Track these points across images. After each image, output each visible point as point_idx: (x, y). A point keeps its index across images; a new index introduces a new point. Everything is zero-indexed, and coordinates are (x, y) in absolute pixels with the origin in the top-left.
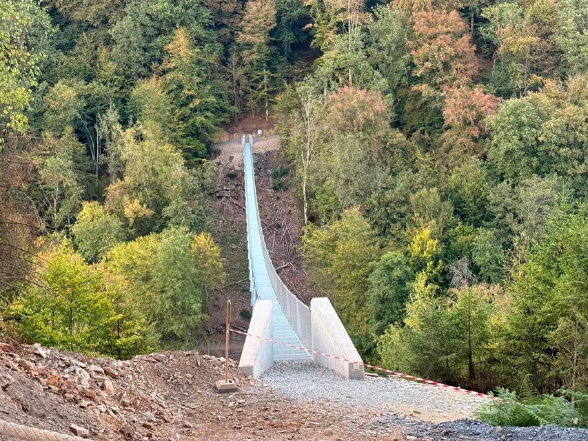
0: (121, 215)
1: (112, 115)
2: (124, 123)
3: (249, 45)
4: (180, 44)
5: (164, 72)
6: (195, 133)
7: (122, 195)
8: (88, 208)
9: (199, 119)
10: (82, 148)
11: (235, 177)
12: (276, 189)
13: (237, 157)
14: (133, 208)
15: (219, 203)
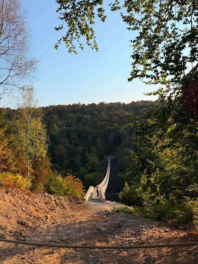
0: (87, 169)
1: (87, 152)
2: (89, 154)
3: (110, 140)
4: (99, 140)
5: (96, 145)
6: (101, 155)
7: (88, 165)
8: (82, 168)
9: (101, 153)
10: (82, 157)
11: (107, 163)
12: (114, 165)
13: (108, 160)
14: (90, 168)
15: (105, 167)
